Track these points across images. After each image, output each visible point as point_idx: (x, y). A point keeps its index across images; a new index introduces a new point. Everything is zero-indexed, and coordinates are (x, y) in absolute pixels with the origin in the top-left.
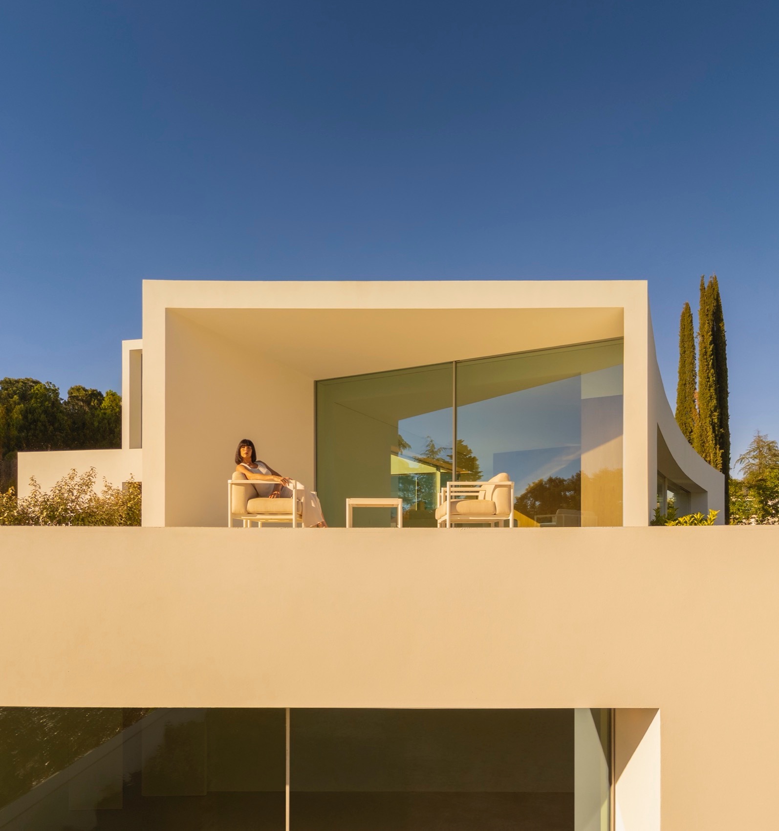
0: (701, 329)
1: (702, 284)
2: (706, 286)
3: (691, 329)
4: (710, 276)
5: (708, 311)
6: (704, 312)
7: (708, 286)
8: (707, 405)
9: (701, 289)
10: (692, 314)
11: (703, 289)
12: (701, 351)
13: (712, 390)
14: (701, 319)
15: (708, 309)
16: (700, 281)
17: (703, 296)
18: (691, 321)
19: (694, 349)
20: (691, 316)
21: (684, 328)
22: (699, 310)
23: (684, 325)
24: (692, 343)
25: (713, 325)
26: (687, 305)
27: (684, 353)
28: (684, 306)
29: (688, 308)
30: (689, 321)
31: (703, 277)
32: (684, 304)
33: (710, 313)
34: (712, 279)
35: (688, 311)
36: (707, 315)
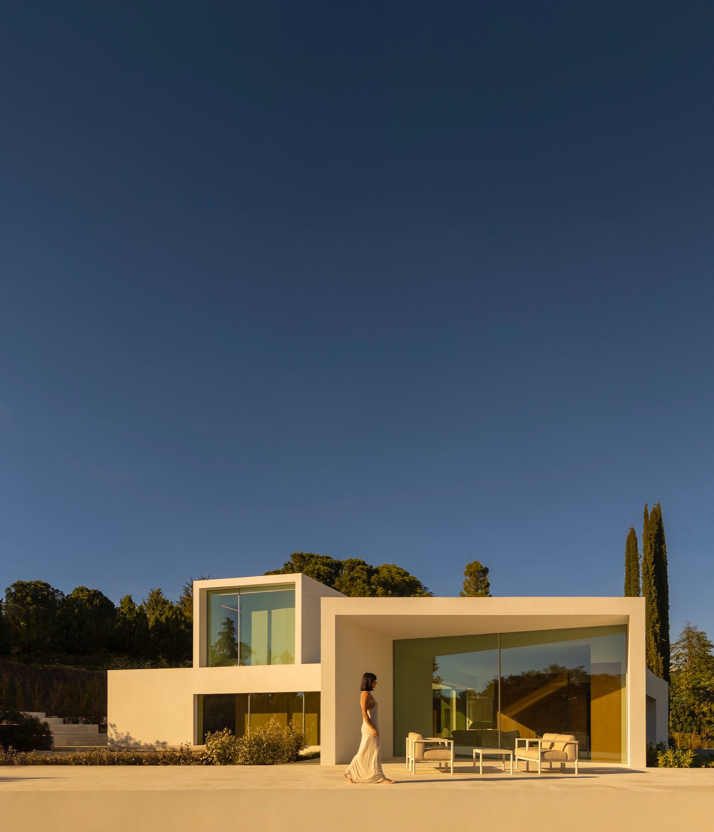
0: (644, 551)
1: (646, 512)
2: (649, 514)
3: (636, 550)
4: (654, 504)
5: (651, 535)
6: (647, 536)
7: (652, 513)
8: (650, 617)
9: (644, 516)
10: (637, 538)
11: (646, 516)
12: (643, 571)
13: (654, 604)
14: (644, 542)
15: (650, 534)
16: (644, 508)
17: (646, 521)
18: (636, 544)
19: (639, 568)
20: (635, 539)
21: (630, 550)
22: (643, 534)
23: (630, 547)
24: (636, 562)
25: (656, 546)
26: (633, 529)
27: (629, 570)
28: (630, 530)
29: (633, 532)
30: (634, 544)
31: (647, 505)
32: (630, 529)
33: (653, 537)
34: (656, 506)
35: (633, 534)
36: (650, 539)
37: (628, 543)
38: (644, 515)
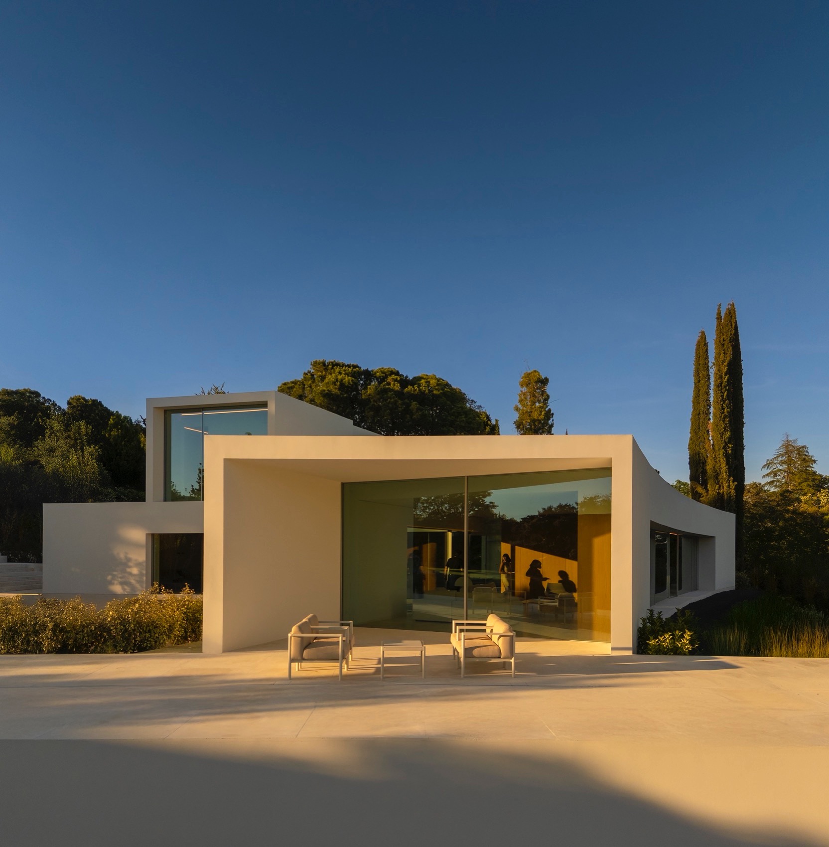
0: (716, 358)
1: (719, 313)
2: (723, 315)
3: (707, 358)
4: (727, 303)
5: (724, 340)
6: (720, 341)
7: (726, 314)
8: (722, 437)
9: (717, 318)
10: (708, 343)
11: (719, 318)
12: (716, 381)
13: (726, 422)
14: (717, 348)
15: (724, 338)
16: (717, 309)
17: (719, 324)
18: (707, 351)
19: (709, 379)
20: (706, 345)
21: (699, 357)
22: (715, 339)
23: (699, 354)
24: (707, 372)
25: (730, 354)
26: (703, 333)
27: (698, 382)
28: (700, 335)
29: (703, 336)
30: (705, 350)
31: (720, 305)
32: (700, 332)
33: (727, 342)
34: (730, 306)
35: (703, 339)
36: (723, 345)
37: (698, 349)
38: (716, 316)
